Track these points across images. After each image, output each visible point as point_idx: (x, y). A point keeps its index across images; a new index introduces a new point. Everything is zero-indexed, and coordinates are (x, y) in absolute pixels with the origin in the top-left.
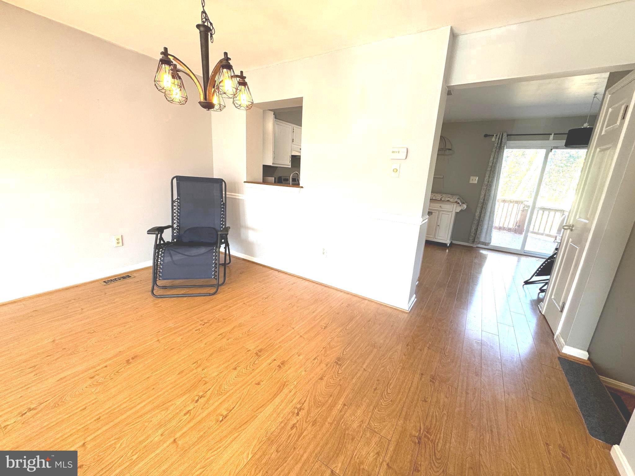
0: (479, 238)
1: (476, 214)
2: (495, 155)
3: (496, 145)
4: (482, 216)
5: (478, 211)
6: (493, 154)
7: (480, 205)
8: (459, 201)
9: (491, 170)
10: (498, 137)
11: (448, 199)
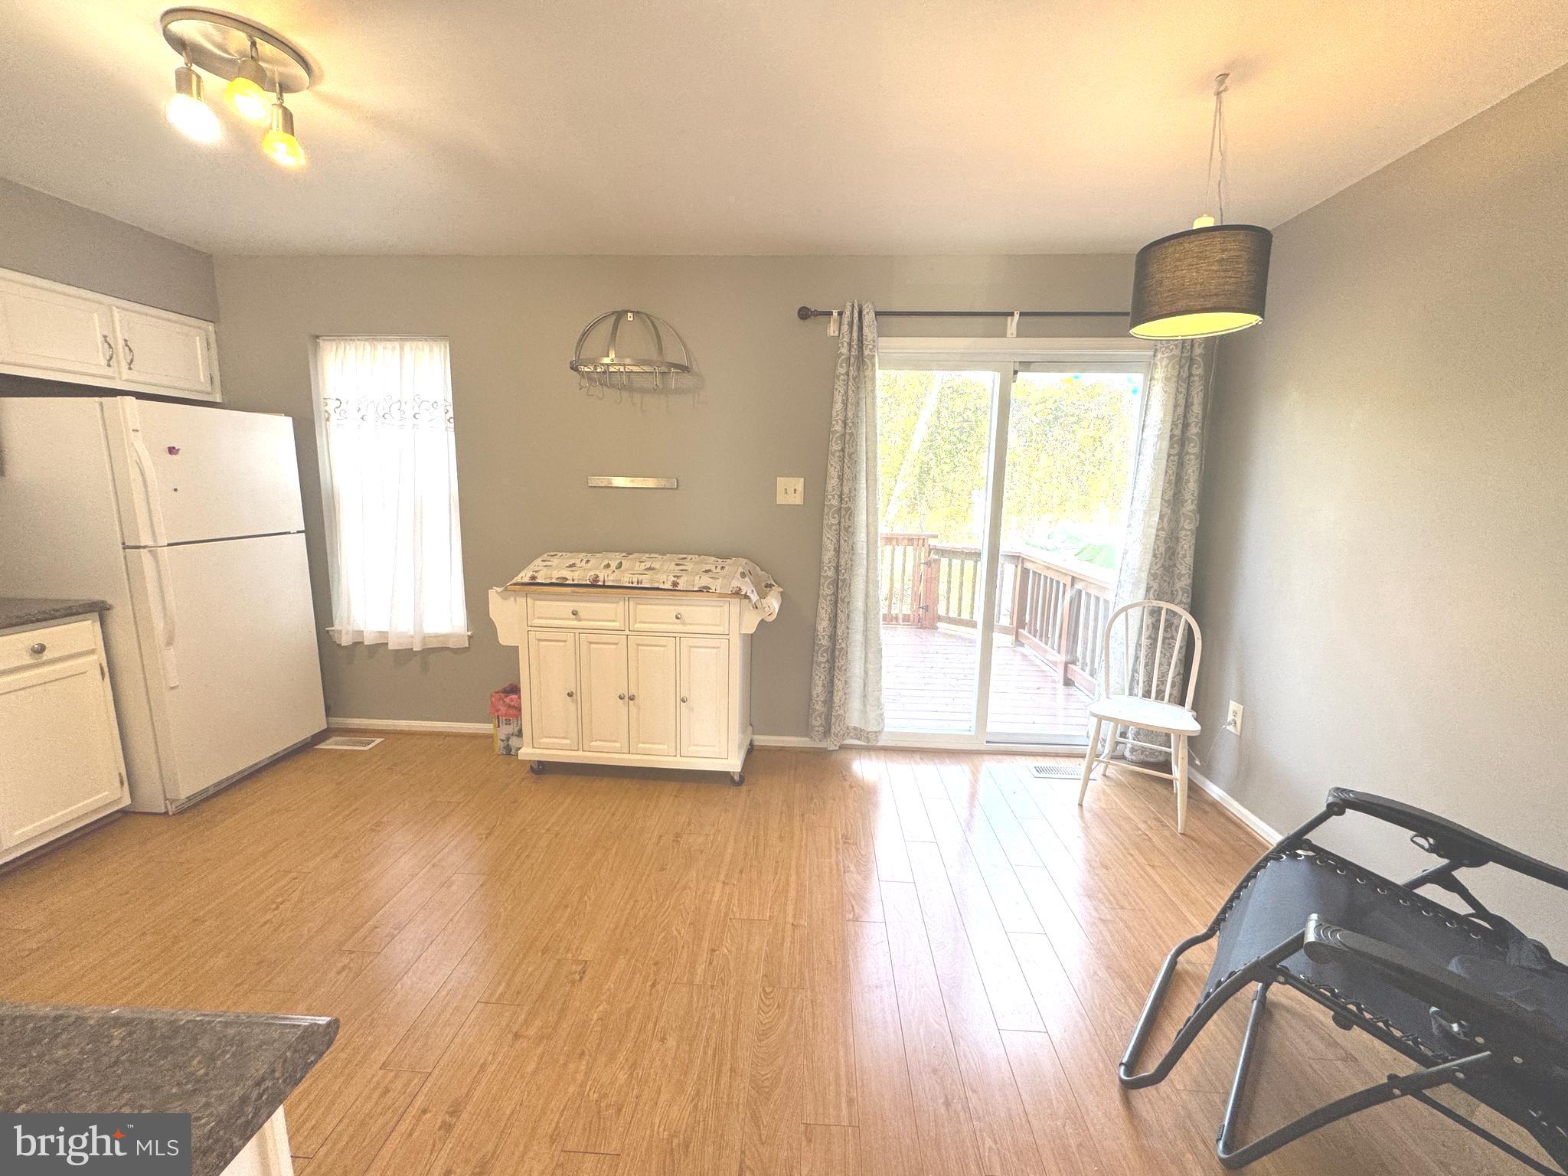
0: (841, 718)
1: (820, 628)
2: (846, 392)
3: (844, 350)
4: (839, 632)
5: (824, 614)
6: (839, 386)
7: (826, 591)
8: (747, 588)
9: (843, 450)
10: (846, 319)
11: (705, 580)
